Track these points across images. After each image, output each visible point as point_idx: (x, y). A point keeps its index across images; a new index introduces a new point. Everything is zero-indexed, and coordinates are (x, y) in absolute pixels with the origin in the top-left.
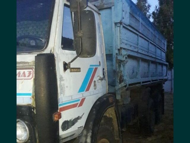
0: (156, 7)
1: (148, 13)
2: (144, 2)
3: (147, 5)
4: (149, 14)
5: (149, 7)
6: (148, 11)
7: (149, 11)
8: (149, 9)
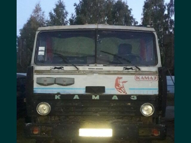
0: (72, 15)
1: (65, 20)
2: (62, 8)
3: (64, 11)
4: (67, 20)
5: (66, 14)
6: (65, 18)
7: (67, 17)
8: (67, 16)
